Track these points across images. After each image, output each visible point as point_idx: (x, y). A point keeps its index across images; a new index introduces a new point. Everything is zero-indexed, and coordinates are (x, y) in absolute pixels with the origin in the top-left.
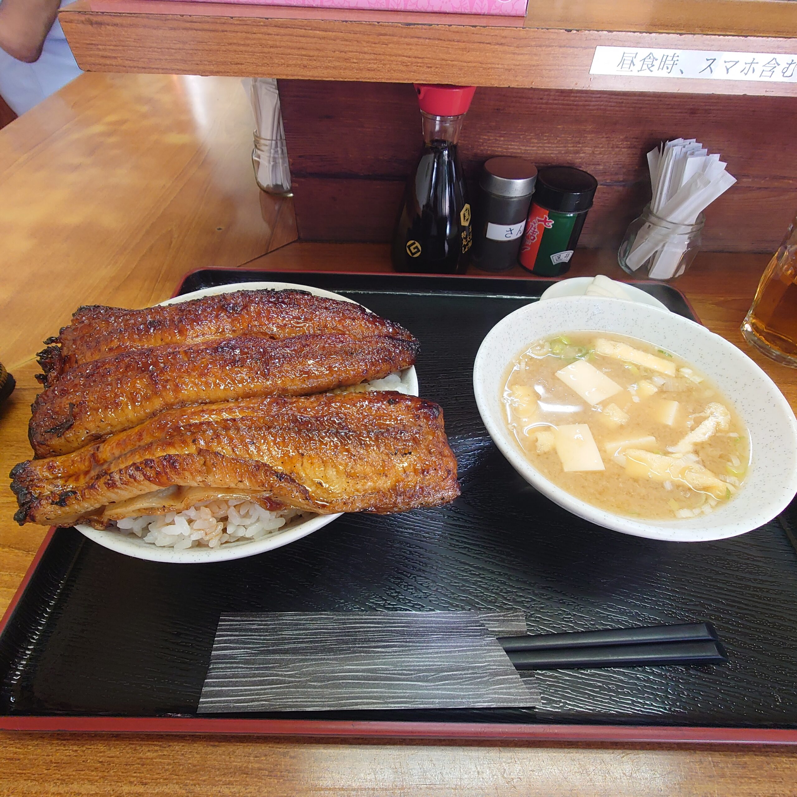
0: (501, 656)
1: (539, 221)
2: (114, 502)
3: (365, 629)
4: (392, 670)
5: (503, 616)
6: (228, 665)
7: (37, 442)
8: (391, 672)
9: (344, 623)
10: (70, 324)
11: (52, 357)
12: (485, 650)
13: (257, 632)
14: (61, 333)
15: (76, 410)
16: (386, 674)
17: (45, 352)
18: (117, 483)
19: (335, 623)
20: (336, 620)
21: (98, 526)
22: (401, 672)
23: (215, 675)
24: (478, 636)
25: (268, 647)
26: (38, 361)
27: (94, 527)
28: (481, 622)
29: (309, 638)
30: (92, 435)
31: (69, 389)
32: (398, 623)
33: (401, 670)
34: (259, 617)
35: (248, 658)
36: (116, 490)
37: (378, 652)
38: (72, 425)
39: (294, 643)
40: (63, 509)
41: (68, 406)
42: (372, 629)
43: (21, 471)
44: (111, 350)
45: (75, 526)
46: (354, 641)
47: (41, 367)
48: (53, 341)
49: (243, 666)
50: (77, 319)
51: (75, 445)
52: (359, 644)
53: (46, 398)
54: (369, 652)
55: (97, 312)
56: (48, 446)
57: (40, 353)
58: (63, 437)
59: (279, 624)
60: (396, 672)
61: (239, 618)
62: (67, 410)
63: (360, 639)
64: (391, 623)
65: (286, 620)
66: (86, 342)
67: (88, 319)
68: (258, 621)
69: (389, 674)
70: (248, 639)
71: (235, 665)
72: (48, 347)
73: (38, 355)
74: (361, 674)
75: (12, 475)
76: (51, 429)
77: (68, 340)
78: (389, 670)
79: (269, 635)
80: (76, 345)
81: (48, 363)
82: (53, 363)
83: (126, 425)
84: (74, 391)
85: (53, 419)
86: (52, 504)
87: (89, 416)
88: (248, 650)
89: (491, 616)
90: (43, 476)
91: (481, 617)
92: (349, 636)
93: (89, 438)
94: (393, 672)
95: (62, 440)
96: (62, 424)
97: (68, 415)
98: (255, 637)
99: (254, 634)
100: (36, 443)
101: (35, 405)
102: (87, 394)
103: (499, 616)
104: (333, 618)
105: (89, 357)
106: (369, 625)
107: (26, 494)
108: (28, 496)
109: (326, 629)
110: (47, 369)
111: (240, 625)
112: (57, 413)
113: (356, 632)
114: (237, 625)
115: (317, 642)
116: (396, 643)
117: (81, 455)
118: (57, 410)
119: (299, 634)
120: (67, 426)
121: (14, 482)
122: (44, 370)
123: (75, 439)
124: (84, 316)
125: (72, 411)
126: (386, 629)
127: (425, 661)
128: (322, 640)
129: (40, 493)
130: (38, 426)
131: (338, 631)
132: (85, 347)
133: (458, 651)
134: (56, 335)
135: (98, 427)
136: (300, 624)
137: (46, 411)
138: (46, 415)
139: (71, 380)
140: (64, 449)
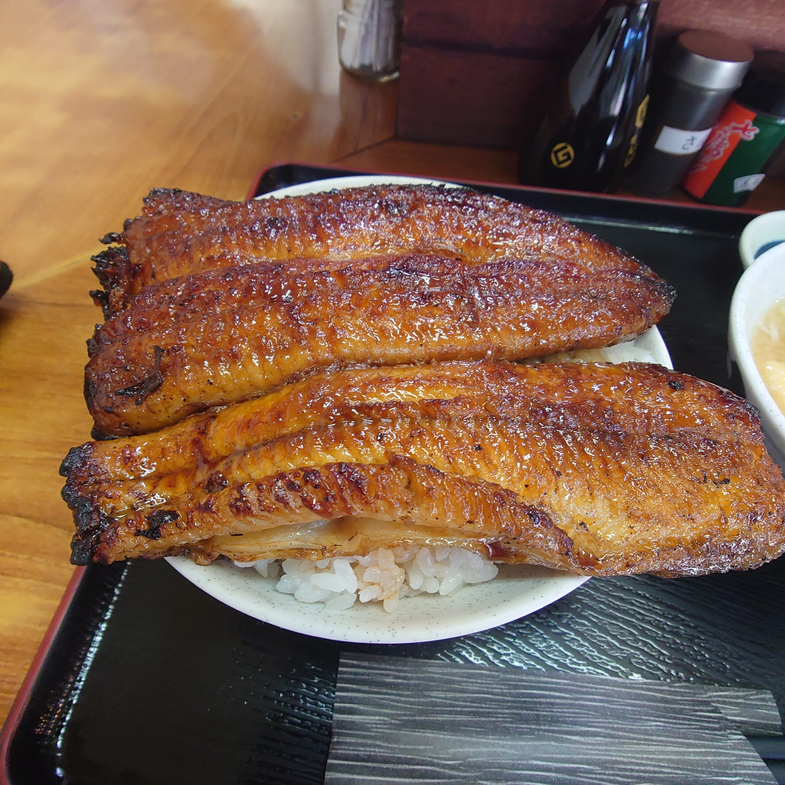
0: (759, 768)
1: (735, 128)
2: (241, 535)
3: (548, 700)
4: (600, 774)
5: (744, 697)
6: (360, 741)
7: (100, 407)
8: (598, 776)
9: (516, 687)
10: (141, 214)
11: (115, 265)
12: (734, 755)
13: (394, 689)
14: (127, 226)
15: (165, 359)
16: (592, 778)
17: (105, 255)
18: (253, 508)
19: (504, 685)
20: (503, 680)
21: (201, 559)
22: (612, 778)
23: (342, 754)
24: (716, 729)
25: (414, 715)
26: (92, 268)
27: (195, 560)
28: (713, 704)
29: (470, 707)
30: (192, 405)
31: (151, 321)
32: (593, 694)
33: (613, 775)
34: (393, 665)
35: (387, 731)
36: (249, 519)
37: (576, 742)
38: (160, 385)
39: (450, 712)
40: (154, 543)
41: (153, 350)
42: (558, 701)
43: (79, 465)
44: (210, 259)
45: (166, 558)
46: (537, 720)
47: (98, 279)
48: (114, 240)
49: (381, 744)
50: (151, 207)
51: (163, 417)
52: (545, 725)
53: (112, 333)
54: (562, 741)
55: (180, 198)
56: (118, 415)
57: (97, 257)
58: (144, 404)
59: (424, 679)
60: (605, 777)
61: (366, 664)
62: (150, 358)
63: (544, 716)
64: (583, 693)
65: (433, 673)
66: (168, 244)
67: (167, 208)
68: (393, 670)
69: (596, 779)
70: (383, 699)
71: (369, 742)
72: (109, 248)
73: (93, 259)
74: (554, 775)
75: (64, 470)
76: (125, 390)
77: (137, 240)
78: (595, 774)
79: (411, 697)
80: (150, 248)
81: (110, 273)
82: (118, 274)
83: (247, 392)
84: (159, 325)
85: (127, 370)
86: (136, 535)
87: (189, 371)
88: (386, 719)
89: (726, 697)
90: (116, 476)
91: (710, 697)
92: (527, 709)
93: (187, 408)
94: (602, 776)
95: (143, 409)
96: (143, 382)
97: (153, 368)
98: (393, 697)
99: (390, 691)
100: (98, 409)
101: (93, 342)
102: (183, 333)
103: (737, 697)
104: (498, 677)
105: (173, 269)
106: (552, 693)
107: (91, 513)
108: (95, 516)
109: (492, 694)
110: (108, 283)
111: (368, 675)
112: (132, 361)
113: (536, 703)
114: (364, 674)
115: (482, 714)
116: (599, 730)
117: (176, 439)
118: (133, 355)
119: (455, 699)
120: (151, 385)
121: (68, 485)
122: (101, 283)
123: (163, 409)
124: (162, 203)
125: (158, 362)
126: (577, 702)
127: (647, 765)
128: (489, 713)
129: (113, 508)
130: (103, 380)
131: (510, 699)
132: (167, 253)
133: (694, 752)
134: (119, 230)
135: (204, 392)
136: (453, 682)
137: (115, 356)
138: (114, 363)
139: (154, 307)
140: (144, 423)
